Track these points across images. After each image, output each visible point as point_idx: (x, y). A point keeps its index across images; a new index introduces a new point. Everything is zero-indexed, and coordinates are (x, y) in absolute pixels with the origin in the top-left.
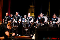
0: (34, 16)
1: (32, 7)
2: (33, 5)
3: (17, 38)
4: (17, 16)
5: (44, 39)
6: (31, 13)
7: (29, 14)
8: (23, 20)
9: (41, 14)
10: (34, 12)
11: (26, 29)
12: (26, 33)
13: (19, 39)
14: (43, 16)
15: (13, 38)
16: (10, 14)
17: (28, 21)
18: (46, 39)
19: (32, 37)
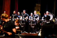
0: (40, 14)
1: (38, 6)
2: (39, 3)
3: (24, 35)
4: (24, 14)
5: (49, 36)
6: (38, 11)
7: (35, 12)
8: (30, 18)
9: (47, 12)
10: (40, 10)
11: (32, 26)
12: (32, 30)
13: (26, 35)
14: (49, 14)
15: (20, 35)
16: (18, 12)
17: (34, 19)
18: (52, 36)
19: (38, 33)
